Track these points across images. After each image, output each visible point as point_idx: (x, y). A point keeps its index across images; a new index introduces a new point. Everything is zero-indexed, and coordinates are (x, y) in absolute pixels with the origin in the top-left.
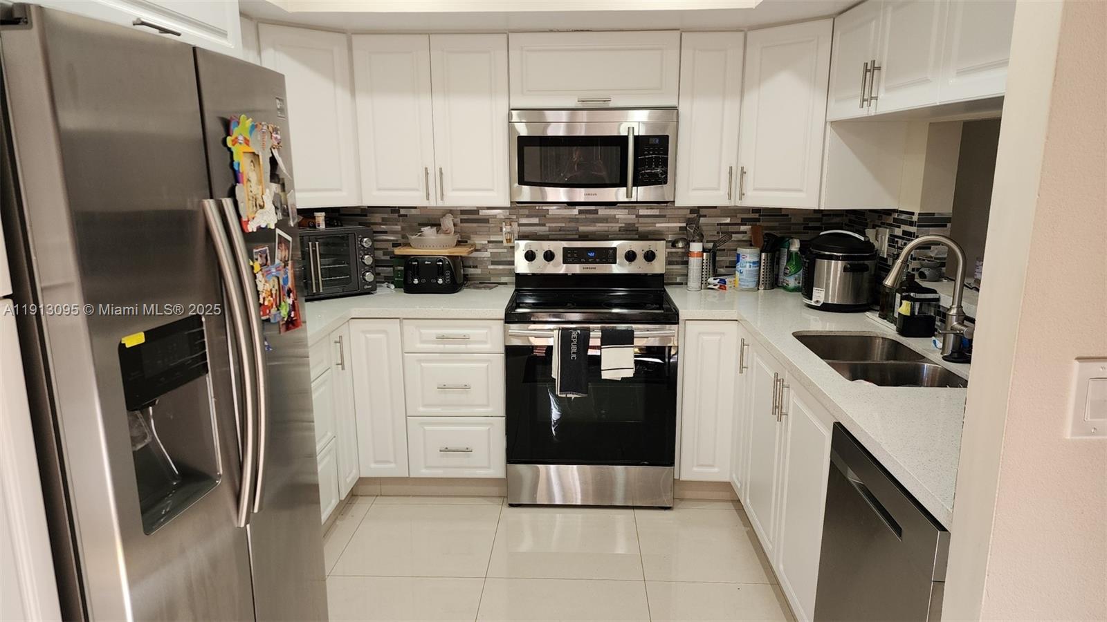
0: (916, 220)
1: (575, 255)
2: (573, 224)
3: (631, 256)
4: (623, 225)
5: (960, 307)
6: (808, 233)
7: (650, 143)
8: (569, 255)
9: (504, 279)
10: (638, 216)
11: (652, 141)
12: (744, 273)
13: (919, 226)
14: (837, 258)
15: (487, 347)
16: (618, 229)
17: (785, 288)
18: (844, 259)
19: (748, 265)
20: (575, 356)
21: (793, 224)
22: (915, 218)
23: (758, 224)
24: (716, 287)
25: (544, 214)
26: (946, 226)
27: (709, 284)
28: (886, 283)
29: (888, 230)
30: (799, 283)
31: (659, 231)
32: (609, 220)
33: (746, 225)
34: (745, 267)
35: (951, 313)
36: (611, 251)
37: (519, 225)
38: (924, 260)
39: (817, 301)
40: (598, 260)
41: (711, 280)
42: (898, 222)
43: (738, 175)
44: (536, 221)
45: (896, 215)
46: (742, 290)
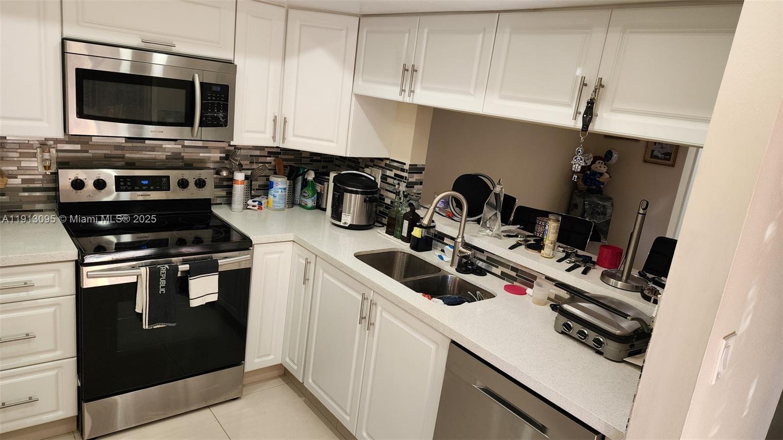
0: (408, 169)
1: (129, 183)
2: (119, 152)
3: (183, 184)
4: (169, 154)
5: (463, 237)
6: (312, 164)
7: (213, 90)
8: (122, 184)
9: (39, 206)
10: (184, 146)
11: (214, 89)
12: (277, 197)
13: (409, 173)
14: (356, 193)
15: (55, 291)
16: (165, 157)
17: (304, 207)
18: (362, 193)
19: (280, 190)
20: (163, 290)
21: (304, 157)
22: (406, 167)
23: (280, 156)
24: (256, 208)
25: (87, 140)
26: (421, 173)
27: (248, 205)
28: (424, 222)
29: (381, 171)
30: (314, 203)
31: (203, 159)
32: (156, 149)
33: (271, 157)
34: (278, 192)
35: (458, 241)
36: (165, 179)
37: (58, 151)
38: (413, 196)
39: (345, 223)
40: (152, 188)
41: (250, 202)
42: (391, 168)
43: (280, 123)
44: (78, 147)
45: (388, 162)
46: (275, 210)
